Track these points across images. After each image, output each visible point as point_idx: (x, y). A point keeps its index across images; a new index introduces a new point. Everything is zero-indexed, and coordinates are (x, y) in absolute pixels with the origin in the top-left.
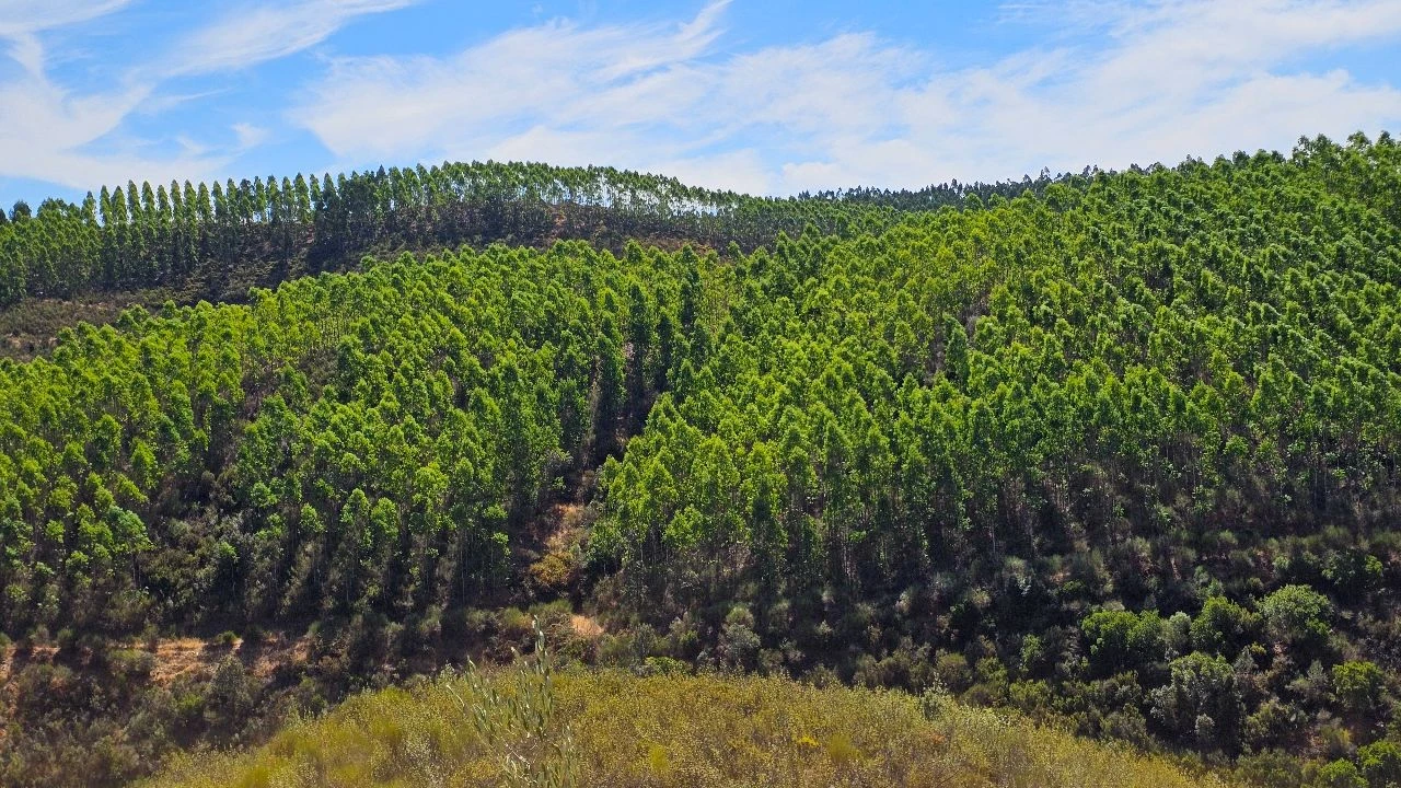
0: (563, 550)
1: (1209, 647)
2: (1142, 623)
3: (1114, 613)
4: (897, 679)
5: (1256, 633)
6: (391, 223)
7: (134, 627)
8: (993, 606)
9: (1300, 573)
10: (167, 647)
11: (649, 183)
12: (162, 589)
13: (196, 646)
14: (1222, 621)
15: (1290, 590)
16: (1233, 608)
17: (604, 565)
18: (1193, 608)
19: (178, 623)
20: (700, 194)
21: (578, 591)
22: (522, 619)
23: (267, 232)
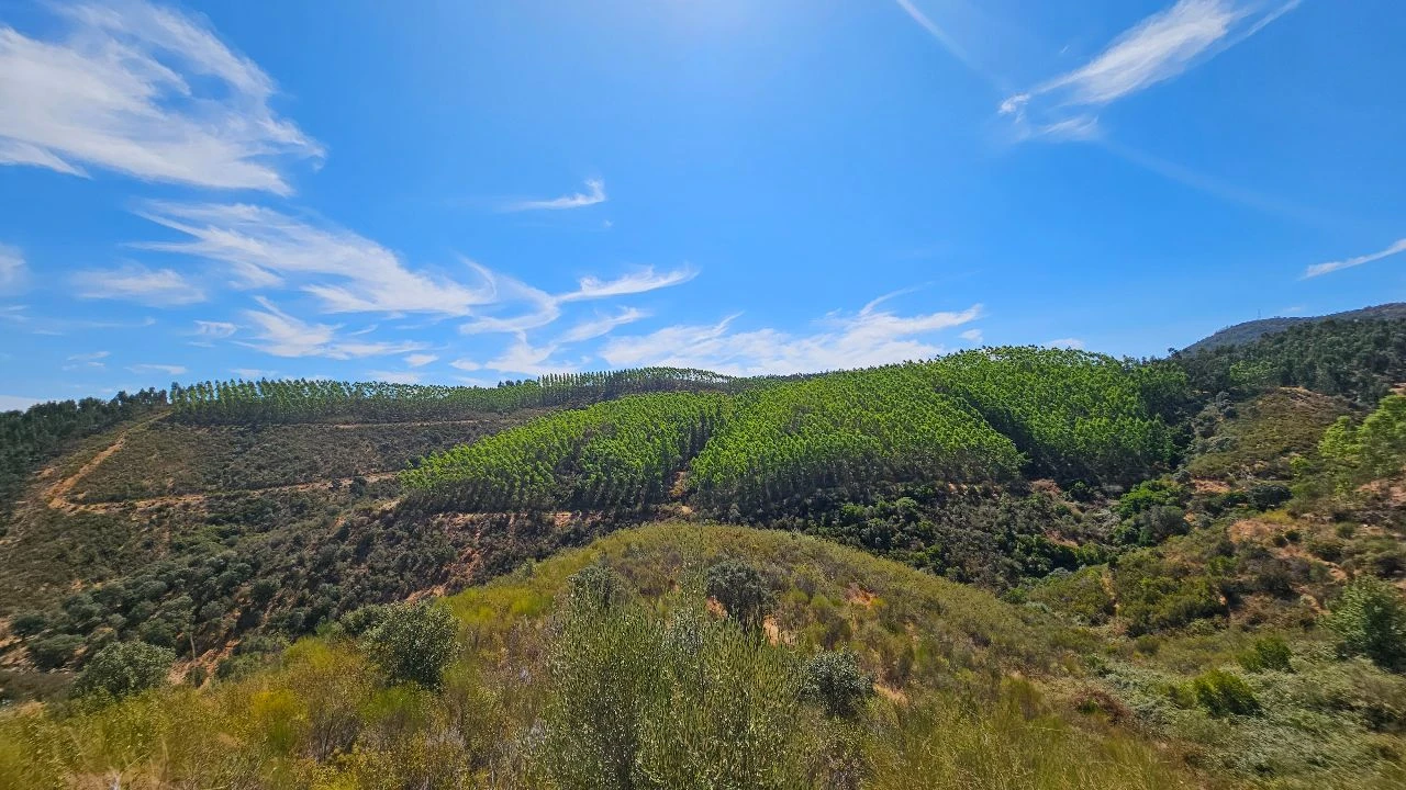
0: (680, 486)
1: (880, 517)
2: (859, 509)
3: (850, 506)
4: (783, 527)
5: (894, 512)
6: (628, 386)
7: (549, 509)
8: (813, 504)
9: (908, 494)
10: (559, 515)
11: (706, 373)
12: (558, 497)
13: (569, 514)
14: (883, 508)
15: (905, 499)
16: (887, 505)
17: (692, 491)
18: (874, 504)
19: (562, 508)
20: (722, 377)
21: (684, 498)
22: (667, 507)
23: (591, 388)
